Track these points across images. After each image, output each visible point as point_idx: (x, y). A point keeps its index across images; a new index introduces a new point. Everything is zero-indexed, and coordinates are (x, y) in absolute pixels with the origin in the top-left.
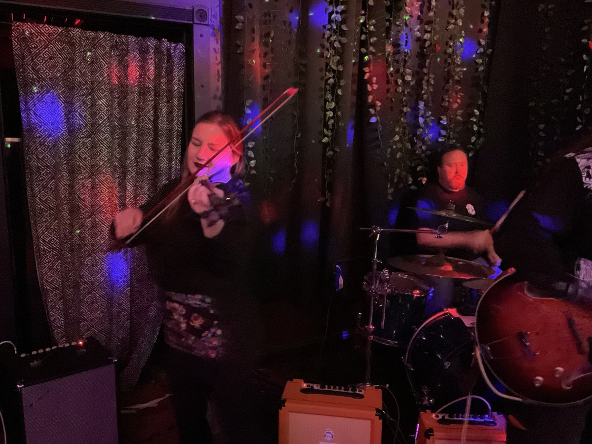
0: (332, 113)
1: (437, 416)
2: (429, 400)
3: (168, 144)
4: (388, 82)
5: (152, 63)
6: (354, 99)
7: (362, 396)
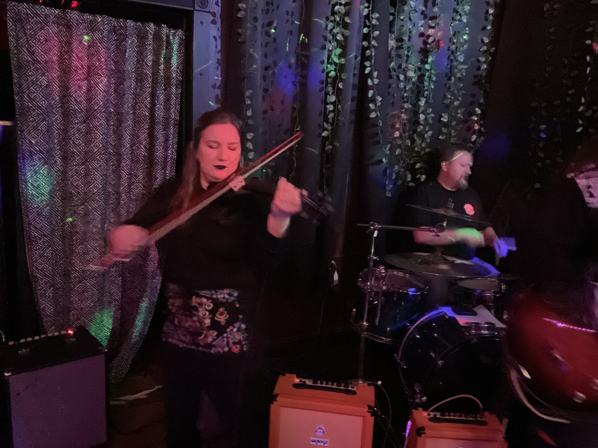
0: (333, 107)
1: (429, 415)
2: (421, 397)
3: (164, 132)
4: (390, 77)
5: (150, 49)
6: (355, 93)
7: (354, 393)
